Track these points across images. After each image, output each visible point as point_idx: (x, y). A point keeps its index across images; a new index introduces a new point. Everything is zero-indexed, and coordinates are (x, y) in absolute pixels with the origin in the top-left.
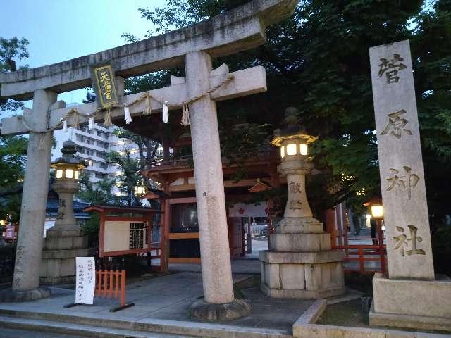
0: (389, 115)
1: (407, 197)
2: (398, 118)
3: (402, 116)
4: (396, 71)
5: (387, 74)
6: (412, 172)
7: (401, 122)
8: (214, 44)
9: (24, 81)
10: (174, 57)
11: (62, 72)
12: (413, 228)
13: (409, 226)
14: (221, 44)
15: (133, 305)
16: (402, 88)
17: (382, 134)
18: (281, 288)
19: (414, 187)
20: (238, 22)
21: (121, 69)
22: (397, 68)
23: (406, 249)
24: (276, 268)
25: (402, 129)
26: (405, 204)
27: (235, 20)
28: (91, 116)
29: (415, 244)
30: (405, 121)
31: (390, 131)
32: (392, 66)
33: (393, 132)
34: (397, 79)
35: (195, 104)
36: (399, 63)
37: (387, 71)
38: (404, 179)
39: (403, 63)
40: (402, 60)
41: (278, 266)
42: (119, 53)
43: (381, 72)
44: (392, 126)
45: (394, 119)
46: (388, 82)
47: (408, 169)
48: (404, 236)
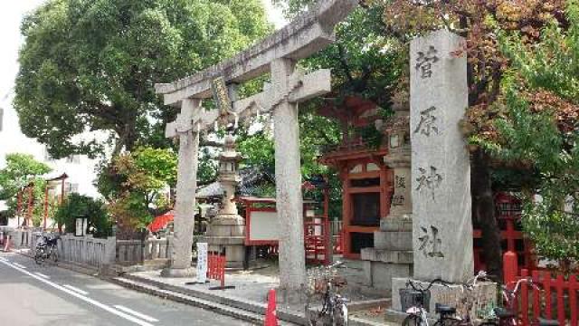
0: (421, 113)
1: (431, 198)
2: (428, 115)
3: (432, 113)
4: (430, 65)
5: (423, 68)
6: (437, 172)
7: (431, 119)
8: (289, 51)
9: (176, 91)
10: (263, 66)
12: (435, 230)
13: (432, 227)
16: (434, 83)
17: (415, 133)
18: (372, 286)
19: (437, 187)
22: (431, 62)
23: (428, 251)
24: (367, 265)
25: (431, 126)
26: (429, 205)
27: (302, 26)
29: (435, 247)
30: (434, 118)
32: (427, 59)
33: (423, 130)
34: (430, 73)
36: (432, 55)
37: (422, 65)
38: (429, 180)
39: (436, 55)
40: (436, 51)
41: (369, 263)
43: (418, 66)
44: (423, 124)
45: (425, 117)
46: (423, 77)
47: (433, 169)
48: (428, 238)
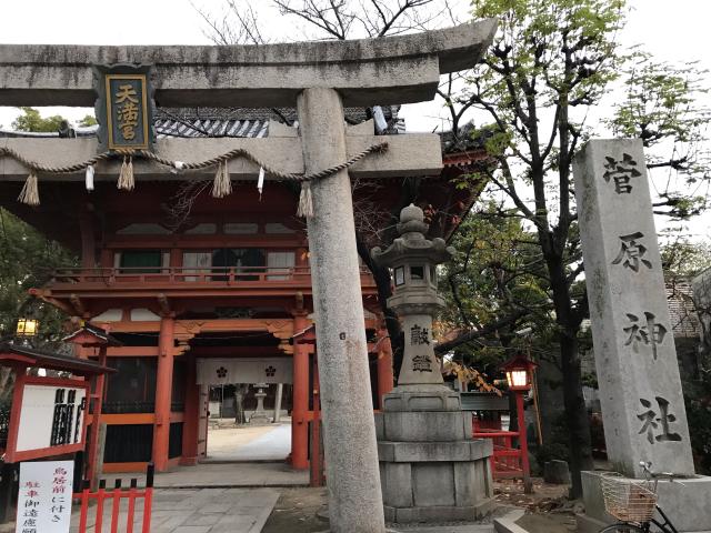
0: (622, 238)
2: (633, 243)
3: (638, 241)
4: (627, 179)
5: (616, 179)
6: (656, 321)
7: (637, 249)
8: (360, 84)
12: (663, 403)
13: (657, 399)
16: (637, 202)
17: (613, 263)
18: (414, 505)
19: (660, 342)
20: (403, 58)
21: (164, 87)
22: (629, 174)
23: (655, 434)
24: (405, 470)
25: (639, 259)
26: (649, 367)
27: (399, 53)
29: (666, 427)
31: (623, 261)
32: (622, 170)
33: (627, 262)
34: (629, 188)
37: (615, 175)
38: (646, 331)
39: (635, 168)
41: (409, 467)
43: (607, 175)
44: (626, 254)
45: (628, 244)
46: (618, 192)
47: (649, 316)
48: (651, 414)
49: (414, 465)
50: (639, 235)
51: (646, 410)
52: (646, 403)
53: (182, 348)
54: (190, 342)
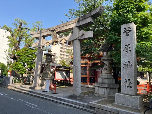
0: (125, 46)
1: (128, 70)
4: (128, 32)
5: (126, 33)
7: (129, 48)
8: (80, 25)
9: (37, 34)
10: (70, 28)
11: (45, 32)
12: (129, 80)
13: (128, 79)
14: (81, 24)
15: (58, 93)
16: (130, 37)
17: (123, 51)
18: (98, 93)
19: (131, 67)
20: (86, 18)
21: (58, 31)
22: (129, 31)
23: (127, 86)
25: (129, 50)
26: (127, 73)
27: (85, 18)
28: (51, 43)
29: (129, 85)
30: (130, 48)
31: (125, 50)
32: (127, 30)
33: (126, 51)
34: (129, 34)
35: (74, 41)
37: (126, 32)
38: (128, 65)
39: (131, 30)
40: (131, 29)
41: (97, 87)
42: (58, 27)
43: (124, 32)
45: (127, 47)
46: (126, 36)
47: (129, 62)
48: (127, 82)
49: (98, 87)
50: (129, 45)
51: (126, 81)
52: (126, 80)
53: (91, 65)
54: (92, 64)
